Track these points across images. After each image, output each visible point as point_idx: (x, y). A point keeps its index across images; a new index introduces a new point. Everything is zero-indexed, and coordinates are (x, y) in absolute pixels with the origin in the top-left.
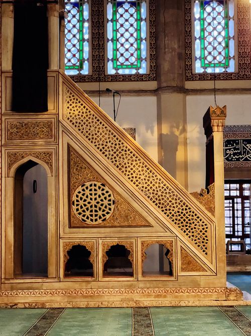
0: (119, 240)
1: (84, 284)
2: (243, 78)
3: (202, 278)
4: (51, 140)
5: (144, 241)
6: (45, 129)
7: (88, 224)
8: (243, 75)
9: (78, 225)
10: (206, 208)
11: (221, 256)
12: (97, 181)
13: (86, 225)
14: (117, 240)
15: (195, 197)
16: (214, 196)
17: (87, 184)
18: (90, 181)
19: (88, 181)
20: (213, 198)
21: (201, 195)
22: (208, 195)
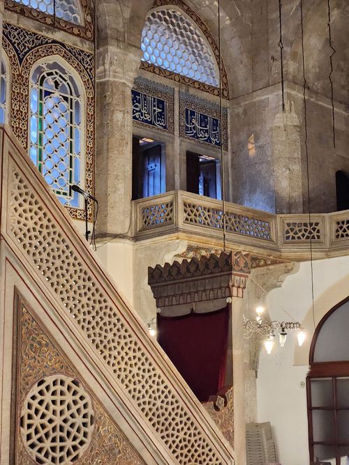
10: (223, 433)
12: (66, 374)
15: (209, 412)
16: (233, 411)
17: (49, 380)
18: (55, 373)
19: (51, 374)
20: (232, 414)
21: (217, 408)
22: (226, 409)
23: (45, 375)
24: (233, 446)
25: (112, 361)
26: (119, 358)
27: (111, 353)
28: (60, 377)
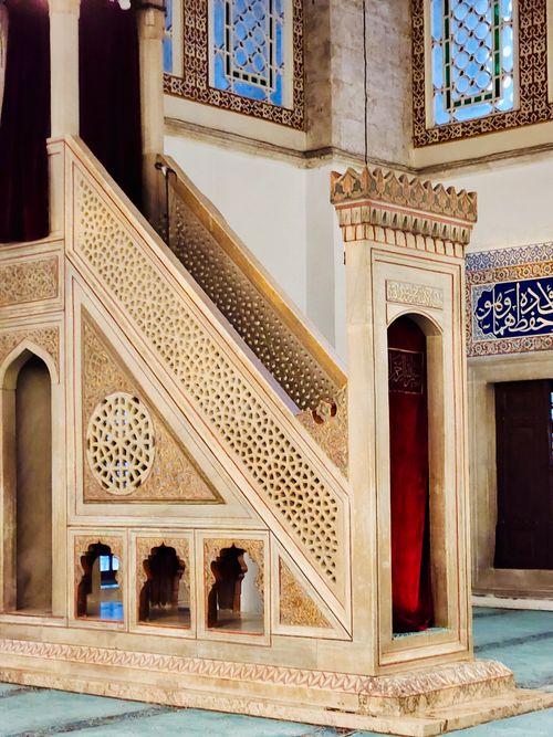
0: (165, 535)
1: (105, 636)
2: (529, 120)
3: (322, 644)
4: (56, 300)
5: (209, 540)
6: (47, 278)
7: (111, 495)
8: (530, 114)
9: (96, 497)
10: (330, 456)
11: (360, 587)
12: (126, 391)
13: (108, 497)
14: (160, 535)
15: (305, 425)
16: (346, 421)
17: (111, 399)
18: (115, 391)
19: (112, 393)
20: (345, 427)
21: (319, 420)
22: (335, 420)
23: (106, 394)
24: (346, 476)
25: (180, 368)
26: (188, 363)
27: (178, 358)
28: (120, 395)
